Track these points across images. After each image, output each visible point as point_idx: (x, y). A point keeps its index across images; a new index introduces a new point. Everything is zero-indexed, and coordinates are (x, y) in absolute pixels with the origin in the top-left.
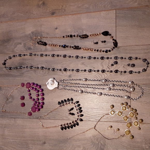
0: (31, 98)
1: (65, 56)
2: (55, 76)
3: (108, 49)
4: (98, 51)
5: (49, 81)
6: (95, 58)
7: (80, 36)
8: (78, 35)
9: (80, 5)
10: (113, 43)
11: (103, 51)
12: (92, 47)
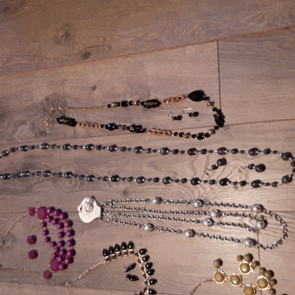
0: (49, 240)
1: (113, 148)
2: (95, 193)
3: (205, 131)
4: (181, 135)
5: (83, 203)
6: (176, 152)
7: (142, 103)
8: (138, 102)
9: (140, 35)
10: (215, 116)
11: (194, 136)
12: (170, 128)
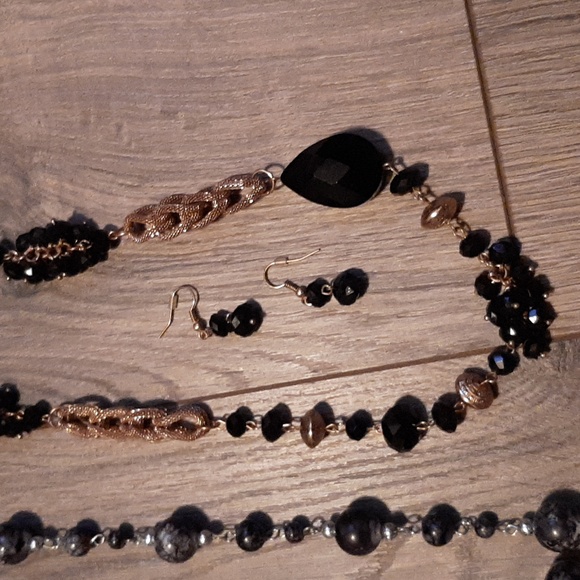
4: (275, 423)
6: (256, 529)
10: (483, 285)
11: (358, 426)
12: (193, 383)
